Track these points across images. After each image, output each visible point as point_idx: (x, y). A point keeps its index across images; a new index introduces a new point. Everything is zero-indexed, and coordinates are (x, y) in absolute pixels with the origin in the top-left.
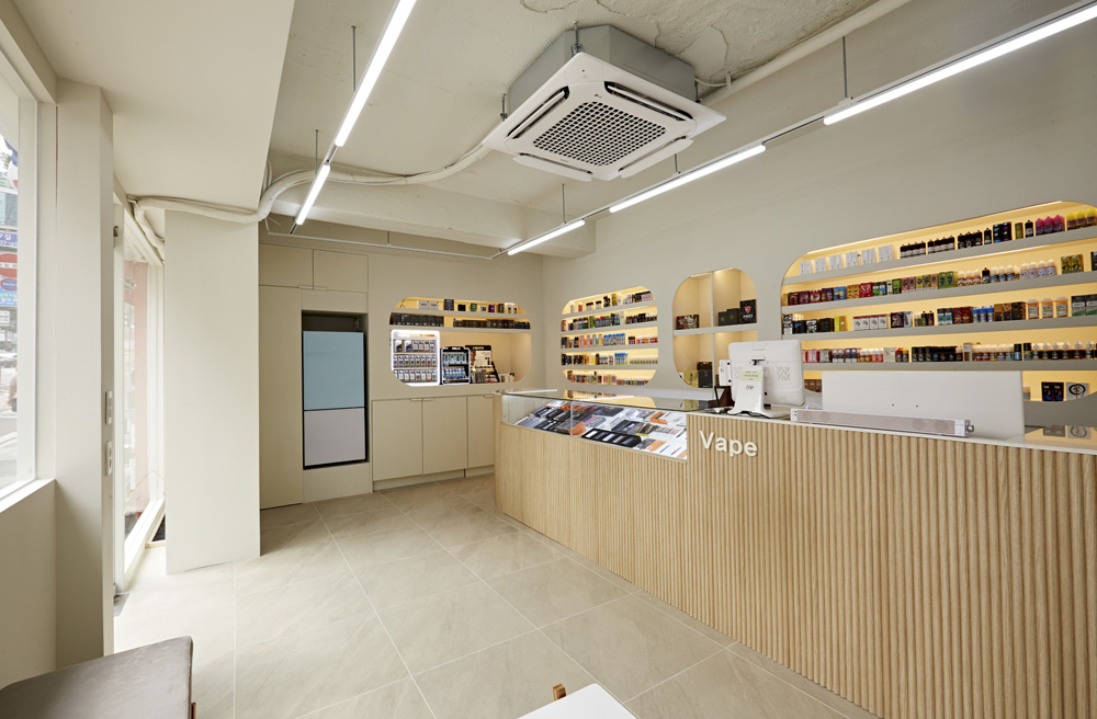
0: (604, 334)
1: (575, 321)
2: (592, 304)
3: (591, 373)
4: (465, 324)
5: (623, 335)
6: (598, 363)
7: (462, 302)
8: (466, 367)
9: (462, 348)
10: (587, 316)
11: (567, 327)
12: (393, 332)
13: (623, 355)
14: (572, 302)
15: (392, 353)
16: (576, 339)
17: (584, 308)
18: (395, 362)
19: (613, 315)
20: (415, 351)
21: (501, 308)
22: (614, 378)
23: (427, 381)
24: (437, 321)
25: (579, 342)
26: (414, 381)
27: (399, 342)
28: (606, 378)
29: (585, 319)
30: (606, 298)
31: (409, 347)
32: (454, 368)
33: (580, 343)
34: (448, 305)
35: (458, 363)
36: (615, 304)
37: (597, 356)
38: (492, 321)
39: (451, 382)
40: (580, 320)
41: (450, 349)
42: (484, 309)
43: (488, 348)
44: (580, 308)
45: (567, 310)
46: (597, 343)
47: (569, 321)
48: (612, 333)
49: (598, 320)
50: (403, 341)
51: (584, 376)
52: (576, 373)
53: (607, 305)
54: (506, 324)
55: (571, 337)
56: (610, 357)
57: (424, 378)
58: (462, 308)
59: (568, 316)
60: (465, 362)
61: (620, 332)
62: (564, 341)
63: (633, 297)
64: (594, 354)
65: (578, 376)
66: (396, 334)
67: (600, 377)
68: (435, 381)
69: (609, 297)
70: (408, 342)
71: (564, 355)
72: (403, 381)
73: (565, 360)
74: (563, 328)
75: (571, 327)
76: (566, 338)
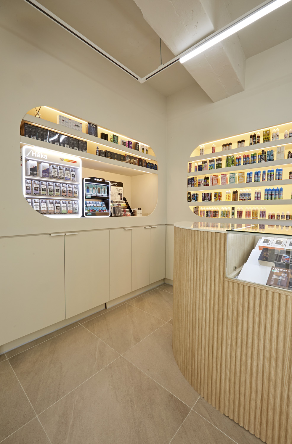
0: (247, 171)
1: (205, 162)
3: (227, 208)
4: (106, 154)
5: (280, 170)
6: (235, 199)
7: (106, 132)
8: (105, 200)
9: (104, 180)
10: (223, 157)
11: (194, 169)
12: (24, 148)
14: (201, 146)
15: (24, 177)
16: (206, 178)
17: (219, 149)
18: (28, 188)
19: (264, 152)
20: (54, 177)
21: (136, 147)
22: (262, 213)
23: (68, 213)
24: (81, 146)
25: (210, 182)
26: (54, 213)
27: (33, 163)
28: (248, 214)
29: (219, 159)
30: (253, 136)
31: (46, 171)
32: (94, 201)
34: (92, 130)
35: (100, 195)
37: (235, 193)
38: (131, 157)
39: (93, 214)
40: (212, 161)
41: (92, 180)
42: (124, 144)
43: (120, 185)
44: (213, 149)
45: (195, 153)
47: (196, 163)
48: (261, 169)
49: (239, 159)
50: (39, 163)
51: (216, 212)
52: (204, 208)
53: (254, 143)
54: (140, 162)
55: (200, 177)
56: (257, 193)
57: (64, 210)
58: (104, 137)
59: (196, 158)
60: (105, 195)
61: (275, 168)
62: (191, 181)
64: (231, 191)
65: (207, 212)
66: (27, 151)
67: (240, 213)
68: (76, 213)
69: (259, 132)
70: (44, 165)
71: (190, 193)
72: (39, 211)
73: (191, 198)
74: (190, 169)
75: (200, 168)
76: (193, 179)
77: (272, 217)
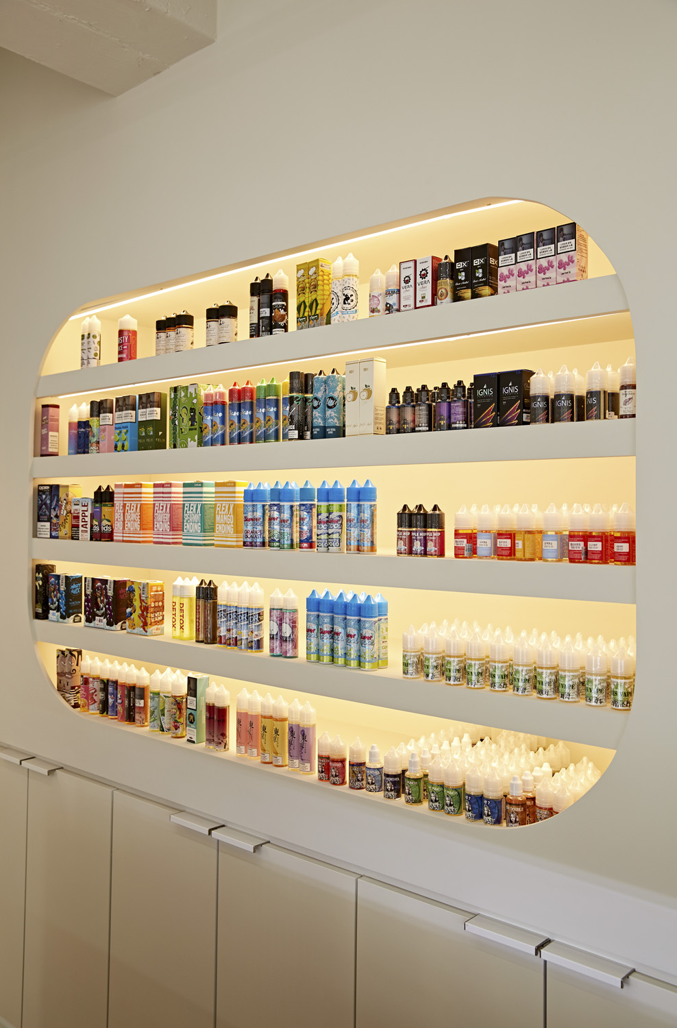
0: (245, 481)
1: (98, 408)
2: (184, 321)
3: (172, 680)
5: (361, 495)
6: (210, 635)
10: (162, 386)
11: (61, 439)
13: (362, 611)
14: (88, 319)
16: (104, 497)
17: (147, 344)
19: (303, 382)
22: (299, 739)
25: (114, 514)
28: (251, 728)
29: (148, 400)
30: (263, 289)
33: (119, 517)
36: (313, 315)
37: (207, 593)
40: (124, 403)
44: (127, 344)
46: (207, 527)
47: (75, 408)
48: (295, 479)
49: (215, 405)
51: (135, 692)
52: (96, 664)
53: (266, 326)
55: (81, 488)
56: (281, 615)
59: (68, 383)
61: (344, 478)
62: (47, 503)
63: (440, 270)
64: (191, 583)
65: (106, 684)
69: (284, 274)
71: (43, 572)
73: (50, 595)
74: (44, 440)
75: (82, 439)
76: (55, 489)
77: (331, 768)
